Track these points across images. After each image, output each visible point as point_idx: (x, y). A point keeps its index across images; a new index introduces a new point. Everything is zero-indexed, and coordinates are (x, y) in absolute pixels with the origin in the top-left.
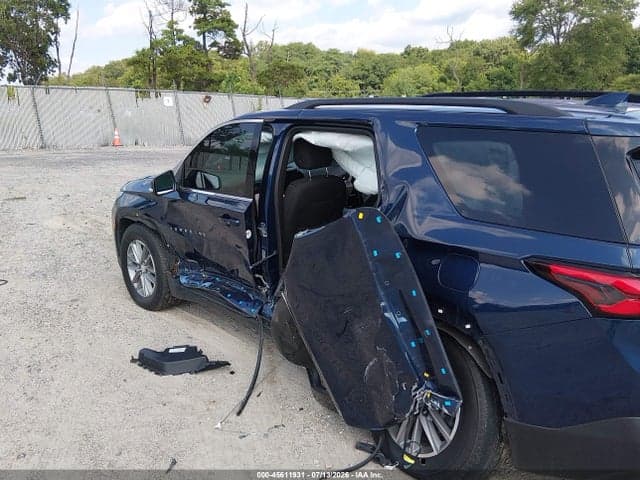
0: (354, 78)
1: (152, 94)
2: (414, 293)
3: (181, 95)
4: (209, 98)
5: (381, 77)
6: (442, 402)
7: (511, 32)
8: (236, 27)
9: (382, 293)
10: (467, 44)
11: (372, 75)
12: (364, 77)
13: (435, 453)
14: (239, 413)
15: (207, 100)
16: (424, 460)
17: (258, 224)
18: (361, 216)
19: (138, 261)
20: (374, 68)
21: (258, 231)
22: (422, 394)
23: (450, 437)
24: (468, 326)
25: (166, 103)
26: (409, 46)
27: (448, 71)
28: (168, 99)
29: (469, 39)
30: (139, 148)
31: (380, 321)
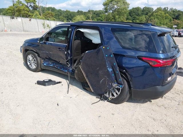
0: (65, 17)
1: (15, 18)
2: (115, 64)
3: (23, 18)
4: (31, 20)
5: (72, 17)
6: (119, 86)
7: (103, 9)
8: (36, 2)
9: (107, 64)
10: (92, 11)
11: (70, 17)
12: (68, 17)
13: (115, 97)
14: (68, 93)
15: (30, 20)
16: (113, 99)
17: (68, 50)
18: (104, 47)
19: (31, 60)
20: (70, 15)
21: (68, 52)
22: (115, 85)
23: (119, 93)
24: (124, 71)
25: (19, 21)
26: (79, 10)
27: (88, 17)
28: (19, 19)
29: (93, 10)
30: (12, 32)
31: (106, 70)
